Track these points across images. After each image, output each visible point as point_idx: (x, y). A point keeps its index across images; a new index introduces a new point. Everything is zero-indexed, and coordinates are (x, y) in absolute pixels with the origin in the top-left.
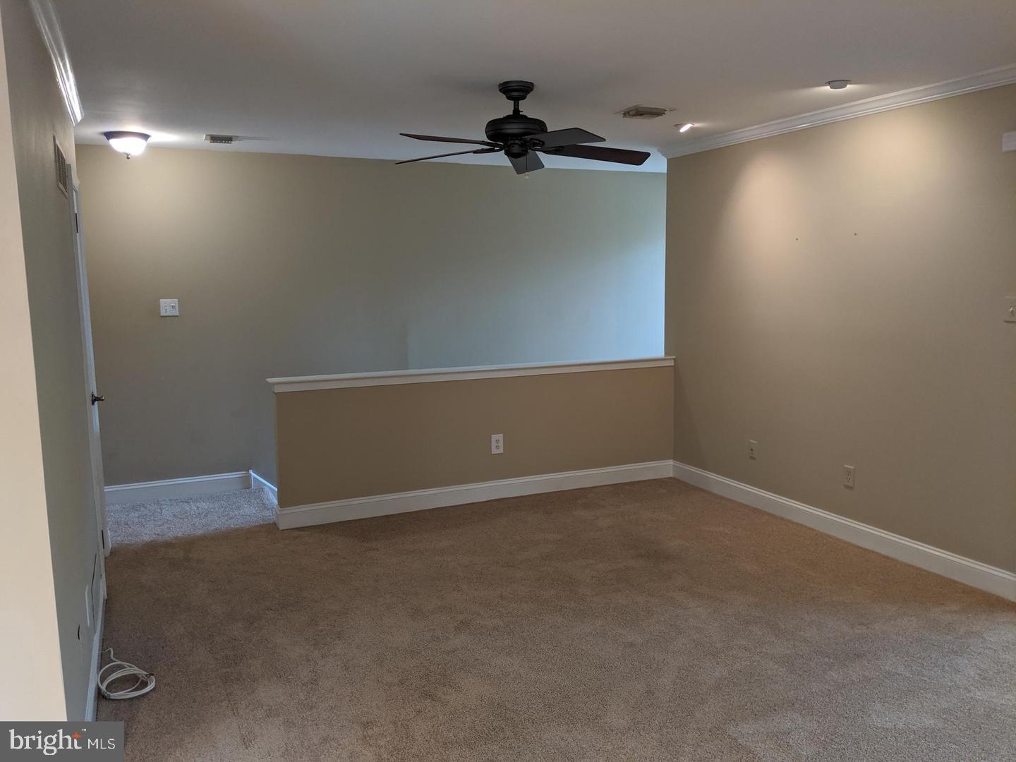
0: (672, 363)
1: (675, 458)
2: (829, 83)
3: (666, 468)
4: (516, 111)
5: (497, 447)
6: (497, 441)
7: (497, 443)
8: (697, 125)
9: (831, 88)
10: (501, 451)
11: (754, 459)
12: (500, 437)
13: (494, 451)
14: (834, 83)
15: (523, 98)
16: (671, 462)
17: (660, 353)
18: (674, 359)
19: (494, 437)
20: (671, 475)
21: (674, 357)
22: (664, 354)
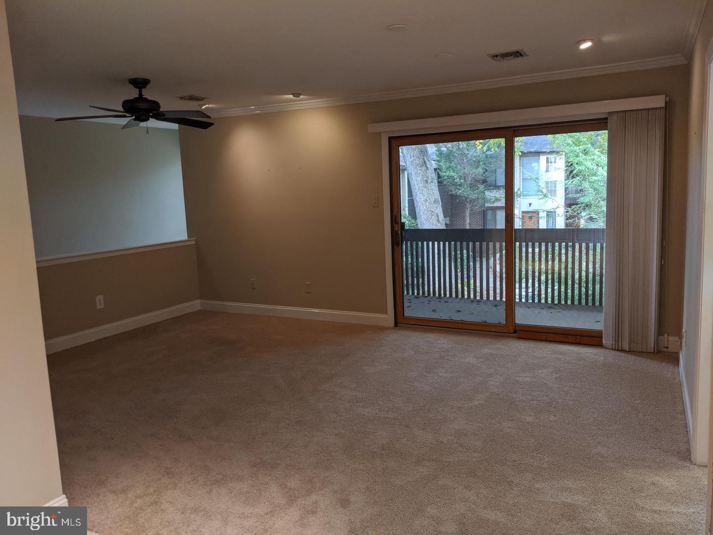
0: (194, 242)
1: (201, 298)
2: (292, 94)
3: (196, 305)
4: (141, 95)
5: (100, 304)
6: (100, 300)
7: (100, 301)
8: (210, 106)
9: (294, 96)
10: (103, 306)
11: (255, 289)
12: (101, 297)
13: (99, 307)
14: (296, 95)
15: (145, 87)
16: (199, 301)
17: (184, 237)
18: (196, 240)
19: (98, 298)
20: (200, 309)
21: (195, 239)
22: (187, 238)
